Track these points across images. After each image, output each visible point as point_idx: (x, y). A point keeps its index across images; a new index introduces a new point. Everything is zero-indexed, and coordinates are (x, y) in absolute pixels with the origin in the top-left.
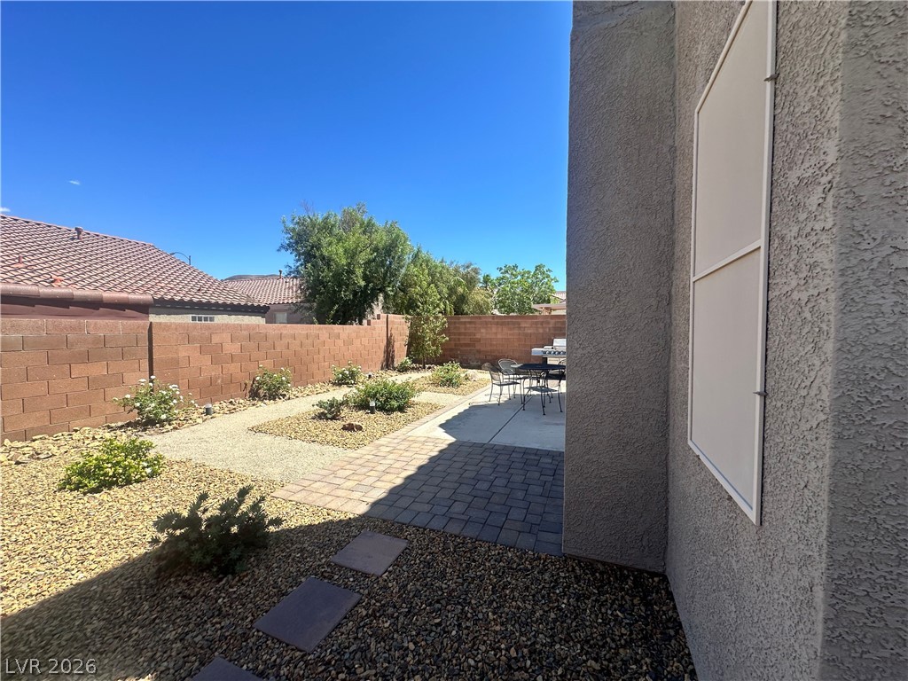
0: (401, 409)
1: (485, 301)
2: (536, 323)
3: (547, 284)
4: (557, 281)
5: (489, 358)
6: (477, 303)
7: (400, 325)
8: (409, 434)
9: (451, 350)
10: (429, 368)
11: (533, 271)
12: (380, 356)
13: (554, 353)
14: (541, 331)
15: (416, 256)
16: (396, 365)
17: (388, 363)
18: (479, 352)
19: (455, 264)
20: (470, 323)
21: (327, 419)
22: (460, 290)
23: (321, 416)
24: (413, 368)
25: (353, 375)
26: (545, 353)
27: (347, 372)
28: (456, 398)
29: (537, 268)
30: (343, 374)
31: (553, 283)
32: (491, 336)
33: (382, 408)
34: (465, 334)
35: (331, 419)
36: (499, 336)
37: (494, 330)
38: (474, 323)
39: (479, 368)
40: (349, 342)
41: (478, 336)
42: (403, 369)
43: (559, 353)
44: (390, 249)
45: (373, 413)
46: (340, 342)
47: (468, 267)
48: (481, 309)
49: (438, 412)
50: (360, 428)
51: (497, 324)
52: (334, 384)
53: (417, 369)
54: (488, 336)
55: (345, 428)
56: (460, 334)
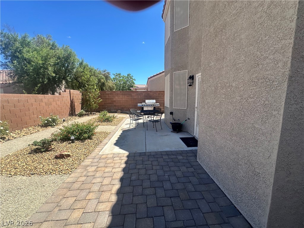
0: (90, 138)
1: (113, 86)
2: (138, 94)
3: (132, 81)
4: (135, 80)
5: (120, 108)
6: (110, 86)
7: (77, 94)
8: (100, 153)
9: (103, 106)
10: (94, 114)
11: (127, 76)
12: (68, 110)
13: (146, 105)
14: (140, 97)
15: (81, 64)
16: (76, 113)
17: (72, 113)
18: (115, 106)
19: (99, 69)
20: (110, 94)
21: (41, 152)
22: (102, 80)
23: (37, 151)
24: (86, 115)
25: (54, 121)
26: (143, 105)
27: (51, 120)
28: (114, 127)
29: (128, 75)
30: (47, 120)
31: (134, 81)
32: (120, 99)
33: (78, 139)
34: (108, 99)
35: (45, 151)
36: (123, 99)
37: (121, 97)
38: (113, 94)
39: (116, 112)
40: (48, 104)
41: (114, 99)
42: (81, 115)
43: (148, 105)
44: (67, 58)
45: (73, 142)
46: (43, 104)
47: (105, 71)
48: (111, 89)
49: (110, 136)
50: (68, 156)
51: (122, 94)
52: (42, 126)
53: (88, 115)
54: (119, 100)
55: (57, 157)
56: (106, 99)
